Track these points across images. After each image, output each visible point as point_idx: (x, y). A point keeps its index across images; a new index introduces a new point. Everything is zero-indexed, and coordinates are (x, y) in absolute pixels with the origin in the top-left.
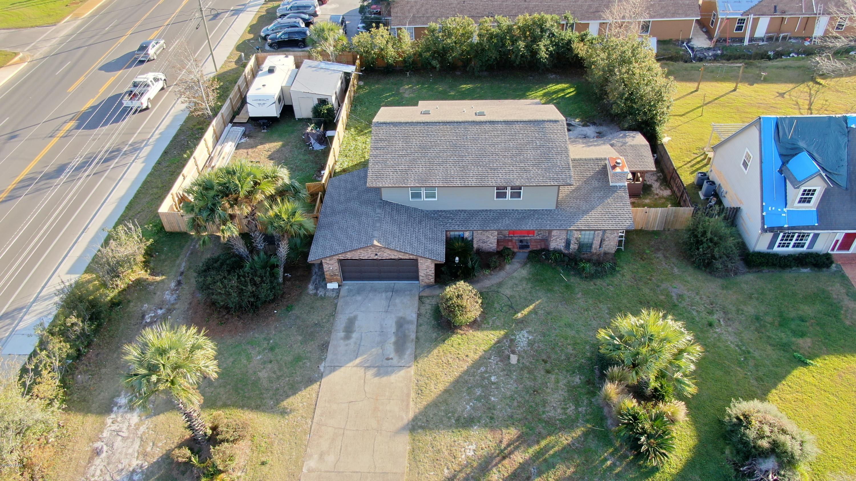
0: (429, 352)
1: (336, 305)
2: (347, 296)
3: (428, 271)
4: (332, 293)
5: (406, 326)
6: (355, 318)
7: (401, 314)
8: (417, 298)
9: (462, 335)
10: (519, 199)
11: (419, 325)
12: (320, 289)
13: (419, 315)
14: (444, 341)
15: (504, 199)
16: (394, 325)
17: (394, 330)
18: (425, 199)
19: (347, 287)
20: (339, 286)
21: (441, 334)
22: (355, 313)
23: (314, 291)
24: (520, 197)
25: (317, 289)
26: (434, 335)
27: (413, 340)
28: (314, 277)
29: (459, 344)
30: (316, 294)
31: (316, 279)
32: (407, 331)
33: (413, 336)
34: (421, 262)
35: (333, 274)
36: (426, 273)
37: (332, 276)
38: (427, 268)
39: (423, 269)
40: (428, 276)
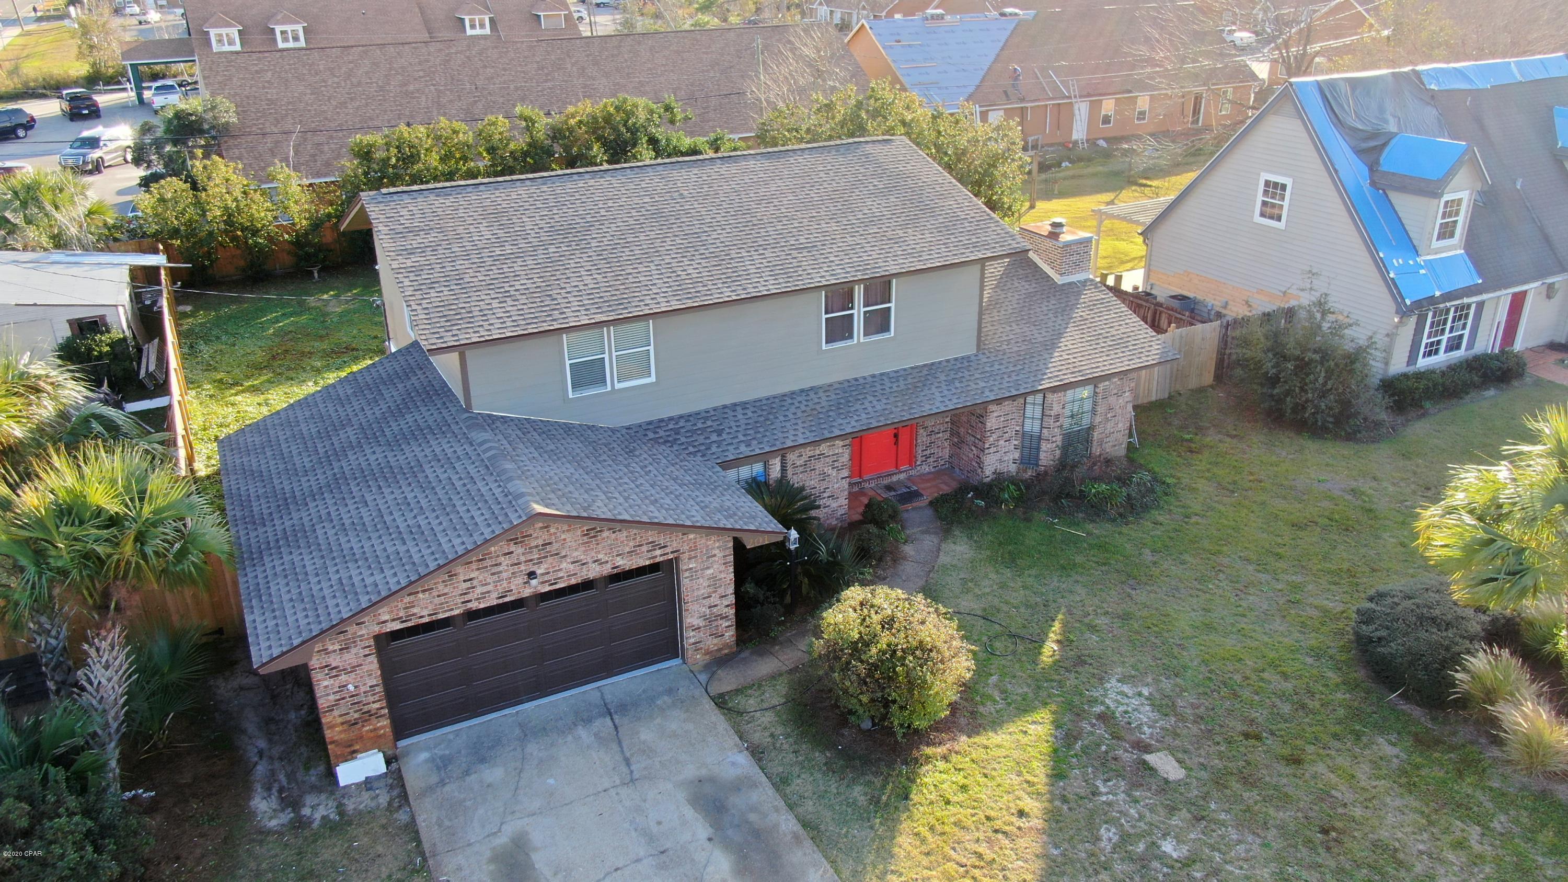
0: (885, 853)
1: (412, 830)
2: (442, 783)
3: (714, 600)
4: (366, 795)
5: (737, 802)
6: (520, 844)
7: (690, 771)
8: (709, 705)
9: (945, 758)
10: (886, 336)
11: (780, 783)
12: (310, 800)
13: (757, 753)
14: (907, 798)
15: (849, 343)
16: (689, 812)
17: (702, 830)
18: (618, 386)
19: (424, 756)
20: (388, 762)
21: (878, 782)
22: (510, 829)
23: (286, 817)
25: (291, 802)
26: (858, 793)
27: (796, 837)
28: (261, 769)
29: (964, 788)
30: (300, 824)
31: (273, 773)
32: (752, 817)
33: (787, 824)
34: (691, 566)
35: (356, 715)
36: (708, 611)
37: (356, 724)
38: (710, 590)
39: (698, 596)
40: (715, 624)
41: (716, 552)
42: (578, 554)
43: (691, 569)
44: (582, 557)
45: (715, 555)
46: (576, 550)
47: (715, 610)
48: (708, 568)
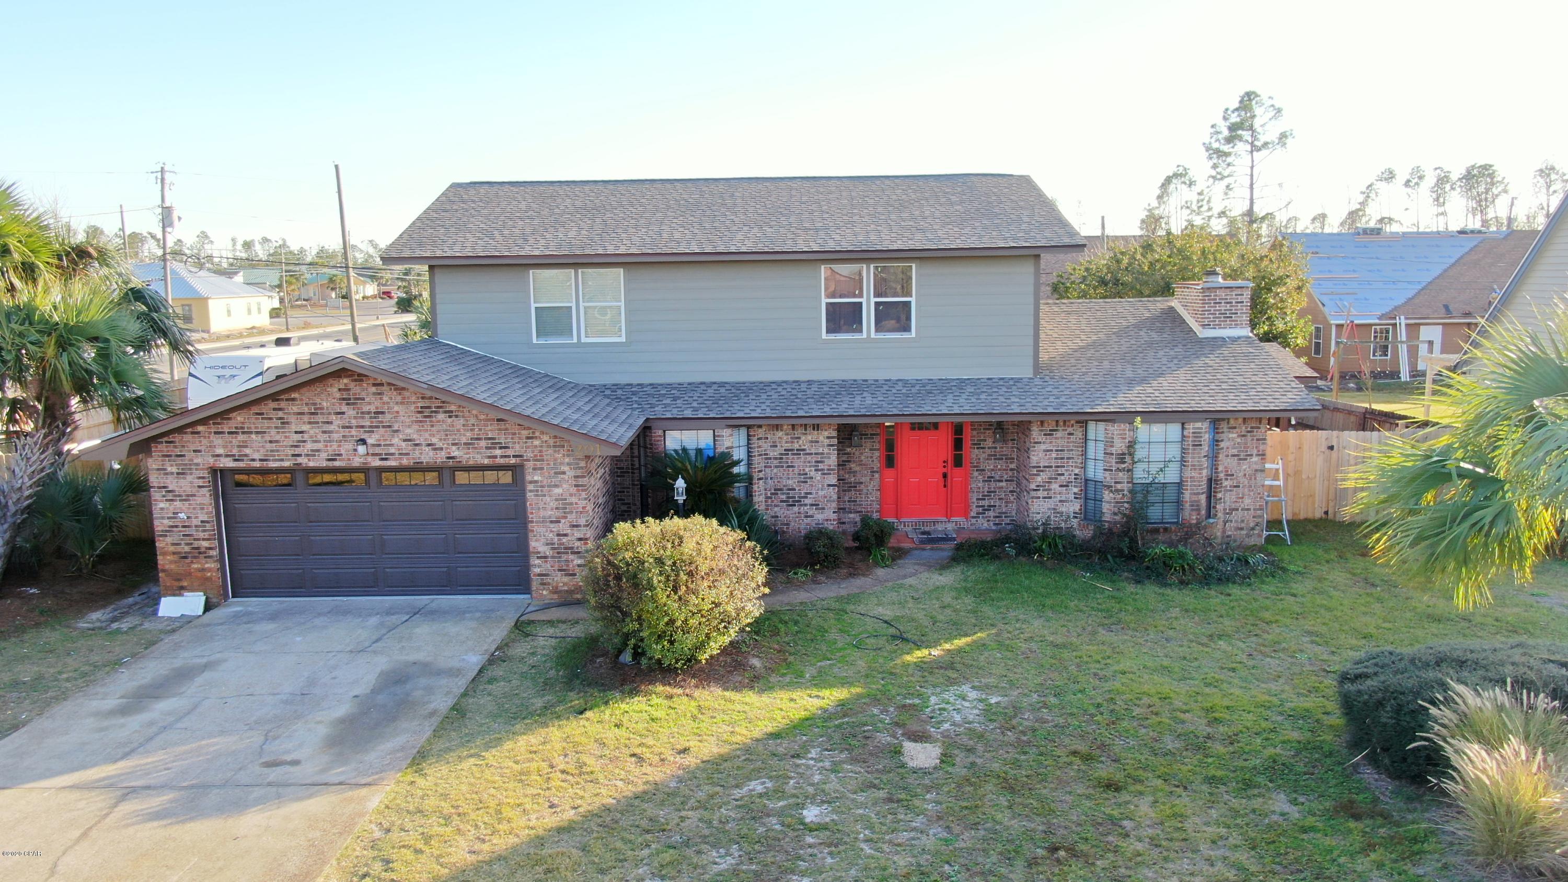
0: (495, 743)
1: (153, 644)
2: (221, 624)
3: (563, 527)
5: (423, 681)
6: (209, 666)
7: (417, 656)
8: (507, 624)
9: (670, 697)
10: (905, 335)
11: (482, 680)
12: (129, 617)
13: (496, 659)
14: (582, 713)
15: (857, 336)
16: (370, 678)
17: (361, 690)
18: (584, 340)
20: (208, 607)
21: (574, 697)
22: (217, 656)
23: (100, 624)
24: (907, 329)
25: (112, 619)
26: (543, 700)
27: (433, 714)
30: (99, 629)
32: (418, 693)
33: (441, 704)
34: (536, 478)
35: (187, 549)
36: (556, 539)
37: (185, 558)
38: (559, 514)
39: (544, 517)
40: (564, 557)
41: (566, 468)
42: (411, 432)
43: (536, 482)
44: (415, 436)
45: (564, 473)
46: (409, 426)
47: (564, 540)
48: (556, 486)
